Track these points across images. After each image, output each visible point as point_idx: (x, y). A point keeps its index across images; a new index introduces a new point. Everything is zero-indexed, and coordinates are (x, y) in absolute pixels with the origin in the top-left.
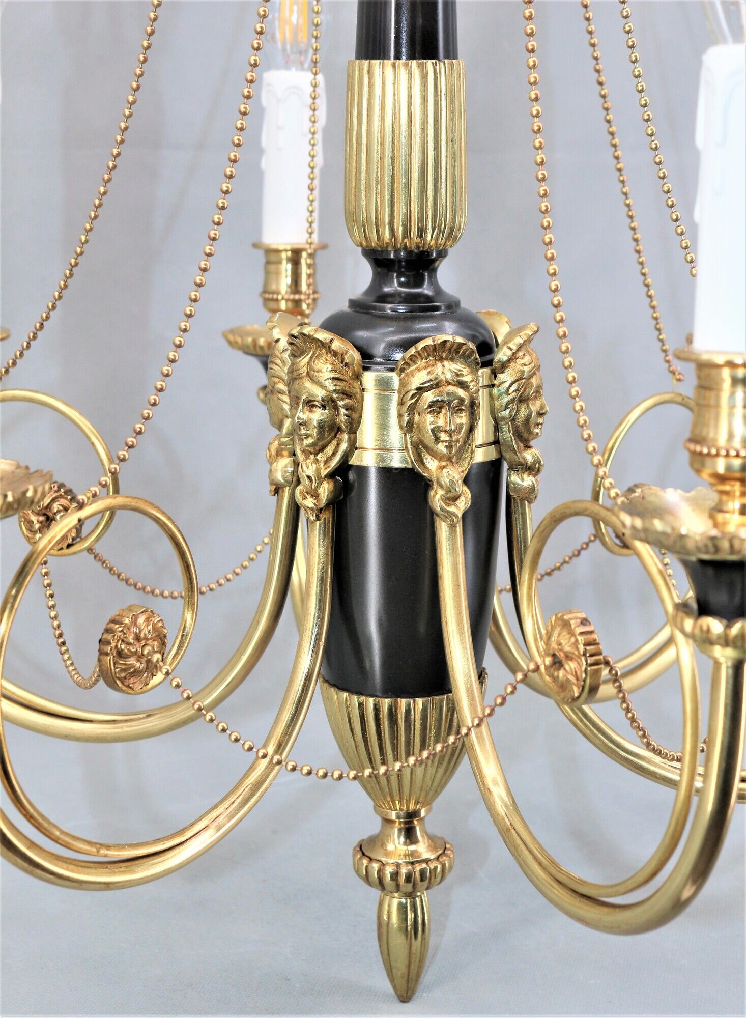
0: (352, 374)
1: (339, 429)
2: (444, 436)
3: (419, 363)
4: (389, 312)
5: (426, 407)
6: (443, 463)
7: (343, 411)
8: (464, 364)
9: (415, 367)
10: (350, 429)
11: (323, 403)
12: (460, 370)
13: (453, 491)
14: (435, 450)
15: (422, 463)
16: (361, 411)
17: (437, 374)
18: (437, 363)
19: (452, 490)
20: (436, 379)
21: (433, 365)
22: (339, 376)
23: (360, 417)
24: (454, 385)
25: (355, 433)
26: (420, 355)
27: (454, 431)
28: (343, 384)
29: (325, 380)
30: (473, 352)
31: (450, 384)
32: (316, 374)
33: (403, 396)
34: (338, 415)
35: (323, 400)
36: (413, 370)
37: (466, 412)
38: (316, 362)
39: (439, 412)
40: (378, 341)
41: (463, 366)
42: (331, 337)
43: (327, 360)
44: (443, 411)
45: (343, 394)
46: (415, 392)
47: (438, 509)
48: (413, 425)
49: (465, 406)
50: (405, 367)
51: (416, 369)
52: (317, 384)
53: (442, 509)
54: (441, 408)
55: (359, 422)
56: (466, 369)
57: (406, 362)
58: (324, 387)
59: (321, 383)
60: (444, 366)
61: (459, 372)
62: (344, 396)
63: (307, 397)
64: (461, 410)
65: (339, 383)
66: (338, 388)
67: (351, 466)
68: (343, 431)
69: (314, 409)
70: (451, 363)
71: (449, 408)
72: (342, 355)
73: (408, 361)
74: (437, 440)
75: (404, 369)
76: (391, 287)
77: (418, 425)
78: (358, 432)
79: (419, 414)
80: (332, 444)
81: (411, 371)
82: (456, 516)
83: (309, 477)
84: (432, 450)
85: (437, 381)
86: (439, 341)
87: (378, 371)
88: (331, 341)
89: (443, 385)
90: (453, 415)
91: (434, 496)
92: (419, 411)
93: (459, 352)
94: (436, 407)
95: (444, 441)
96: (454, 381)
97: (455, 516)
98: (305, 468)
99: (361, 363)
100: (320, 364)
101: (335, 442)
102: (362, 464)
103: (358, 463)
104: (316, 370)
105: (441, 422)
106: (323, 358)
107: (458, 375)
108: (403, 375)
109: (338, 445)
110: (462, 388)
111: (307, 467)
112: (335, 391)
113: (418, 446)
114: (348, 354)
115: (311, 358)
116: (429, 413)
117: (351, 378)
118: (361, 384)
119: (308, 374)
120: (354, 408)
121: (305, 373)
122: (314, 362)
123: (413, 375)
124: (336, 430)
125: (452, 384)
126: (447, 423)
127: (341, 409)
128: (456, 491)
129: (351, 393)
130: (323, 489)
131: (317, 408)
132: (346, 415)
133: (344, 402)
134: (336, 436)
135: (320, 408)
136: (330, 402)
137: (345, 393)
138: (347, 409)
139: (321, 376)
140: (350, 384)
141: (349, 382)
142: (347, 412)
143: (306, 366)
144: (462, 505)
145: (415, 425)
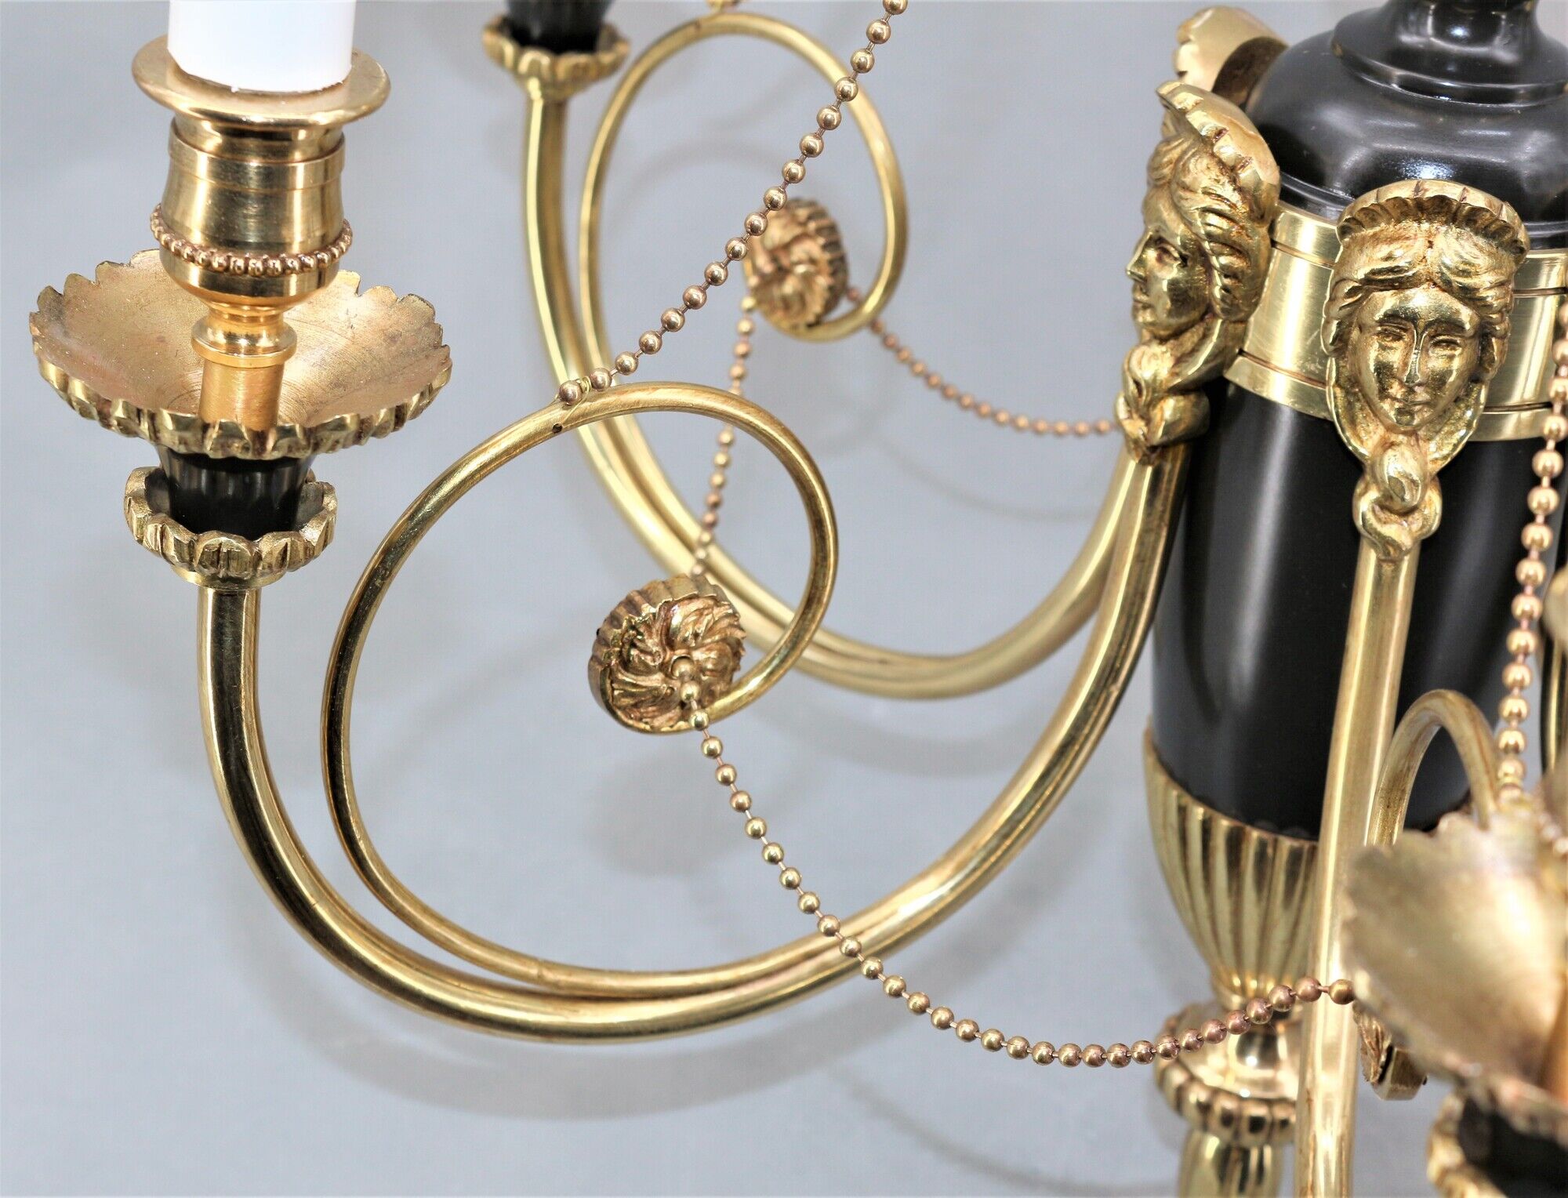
0: (1251, 210)
1: (1208, 311)
2: (1396, 390)
3: (1381, 227)
4: (1395, 86)
5: (1377, 318)
6: (1392, 437)
7: (1219, 281)
9: (1370, 232)
11: (1184, 252)
12: (1465, 263)
13: (1400, 498)
14: (1379, 407)
19: (1394, 496)
22: (1224, 208)
24: (1444, 291)
26: (1385, 211)
28: (1228, 224)
31: (1434, 284)
32: (1181, 193)
33: (1340, 282)
34: (1211, 282)
35: (1184, 246)
39: (1398, 338)
40: (1356, 142)
41: (1477, 254)
42: (1221, 126)
45: (1225, 244)
46: (1359, 284)
47: (1359, 524)
48: (1346, 344)
51: (1372, 236)
52: (1178, 212)
53: (1366, 526)
56: (1482, 261)
57: (1354, 218)
58: (1189, 224)
59: (1186, 213)
60: (1430, 245)
61: (1462, 267)
62: (1226, 250)
63: (1157, 231)
64: (1448, 342)
65: (1219, 222)
66: (1218, 231)
68: (1215, 316)
69: (1166, 259)
74: (1383, 393)
75: (1349, 228)
76: (1418, 33)
77: (1355, 350)
79: (1361, 329)
80: (1194, 329)
81: (1364, 238)
82: (1397, 547)
83: (1137, 383)
85: (1403, 275)
86: (1430, 194)
88: (1220, 133)
90: (1426, 349)
91: (1361, 495)
92: (1362, 322)
93: (1475, 221)
94: (1398, 323)
97: (1392, 546)
101: (1199, 330)
104: (1184, 184)
105: (1395, 357)
106: (1204, 161)
108: (1347, 239)
109: (1205, 337)
111: (1140, 361)
112: (1210, 235)
113: (1352, 386)
114: (1248, 169)
115: (1185, 153)
116: (1378, 334)
118: (1271, 230)
119: (1169, 184)
121: (1166, 181)
124: (1202, 309)
125: (1439, 287)
126: (1406, 364)
127: (1216, 273)
128: (1403, 499)
129: (1240, 245)
130: (1162, 409)
131: (1171, 258)
132: (1225, 288)
133: (1224, 260)
134: (1202, 319)
135: (1176, 259)
136: (1197, 254)
137: (1230, 243)
138: (1226, 276)
139: (1187, 199)
140: (1242, 228)
141: (1241, 224)
142: (1227, 281)
143: (1171, 166)
144: (1415, 527)
145: (1350, 347)
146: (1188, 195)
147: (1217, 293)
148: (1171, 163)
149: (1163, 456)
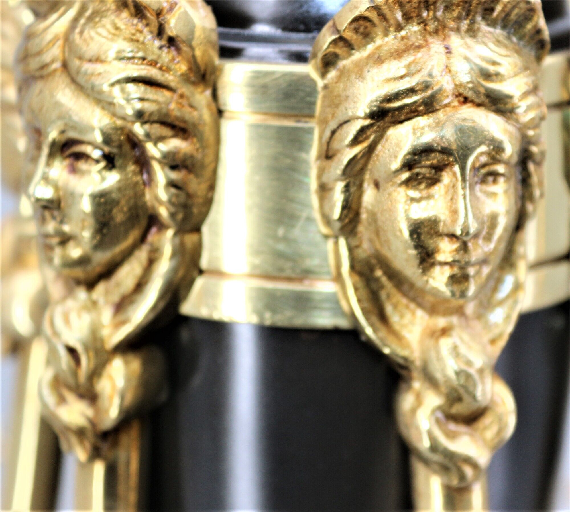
0: (190, 69)
1: (154, 221)
2: (446, 249)
3: (379, 41)
5: (396, 164)
6: (441, 322)
7: (162, 171)
8: (506, 46)
9: (366, 51)
10: (185, 219)
11: (107, 149)
12: (494, 63)
13: (466, 398)
14: (418, 284)
15: (383, 318)
16: (215, 172)
17: (430, 75)
18: (430, 40)
19: (463, 393)
20: (427, 86)
21: (419, 47)
22: (153, 73)
23: (212, 187)
24: (479, 105)
25: (197, 229)
26: (383, 17)
27: (476, 236)
28: (163, 95)
29: (112, 85)
30: (532, 10)
31: (466, 100)
33: (333, 132)
34: (150, 182)
35: (107, 140)
36: (360, 60)
37: (507, 180)
38: (86, 33)
39: (434, 181)
41: (503, 51)
43: (117, 28)
44: (446, 177)
45: (164, 123)
46: (367, 122)
47: (425, 444)
49: (507, 163)
50: (338, 51)
51: (369, 57)
52: (88, 96)
53: (435, 448)
54: (439, 168)
55: (209, 202)
56: (510, 60)
57: (341, 38)
58: (107, 105)
59: (101, 92)
60: (448, 51)
61: (492, 69)
62: (166, 131)
63: (62, 132)
64: (495, 175)
65: (151, 93)
66: (148, 107)
67: (186, 319)
68: (162, 227)
69: (82, 165)
70: (469, 41)
71: (463, 169)
72: (159, 13)
73: (348, 35)
74: (427, 259)
75: (336, 56)
77: (373, 217)
78: (205, 229)
79: (377, 185)
80: (133, 257)
82: (475, 466)
83: (72, 351)
84: (412, 285)
85: (429, 93)
87: (261, 59)
89: (446, 106)
90: (472, 188)
91: (414, 411)
92: (377, 176)
93: (492, 10)
94: (426, 166)
95: (446, 263)
96: (477, 93)
98: (59, 322)
99: (214, 37)
100: (97, 37)
101: (141, 256)
102: (217, 316)
103: (204, 312)
104: (88, 55)
106: (105, 21)
107: (487, 76)
108: (332, 74)
109: (151, 262)
110: (500, 112)
111: (67, 320)
112: (140, 115)
113: (372, 270)
114: (177, 12)
115: (76, 20)
116: (407, 183)
117: (185, 78)
118: (215, 96)
119: (65, 65)
120: (193, 165)
121: (57, 65)
122: (81, 33)
123: (360, 76)
124: (144, 222)
125: (472, 102)
126: (454, 212)
127: (156, 167)
128: (474, 397)
129: (185, 122)
130: (111, 378)
131: (90, 161)
132: (172, 184)
133: (165, 147)
134: (143, 239)
135: (97, 161)
136: (127, 147)
137: (169, 120)
138: (174, 167)
139: (100, 74)
140: (182, 96)
141: (179, 92)
142: (174, 175)
143: (60, 43)
144: (490, 434)
145: (364, 216)
146: (99, 68)
147: (163, 194)
148: (58, 40)
149: (115, 444)
